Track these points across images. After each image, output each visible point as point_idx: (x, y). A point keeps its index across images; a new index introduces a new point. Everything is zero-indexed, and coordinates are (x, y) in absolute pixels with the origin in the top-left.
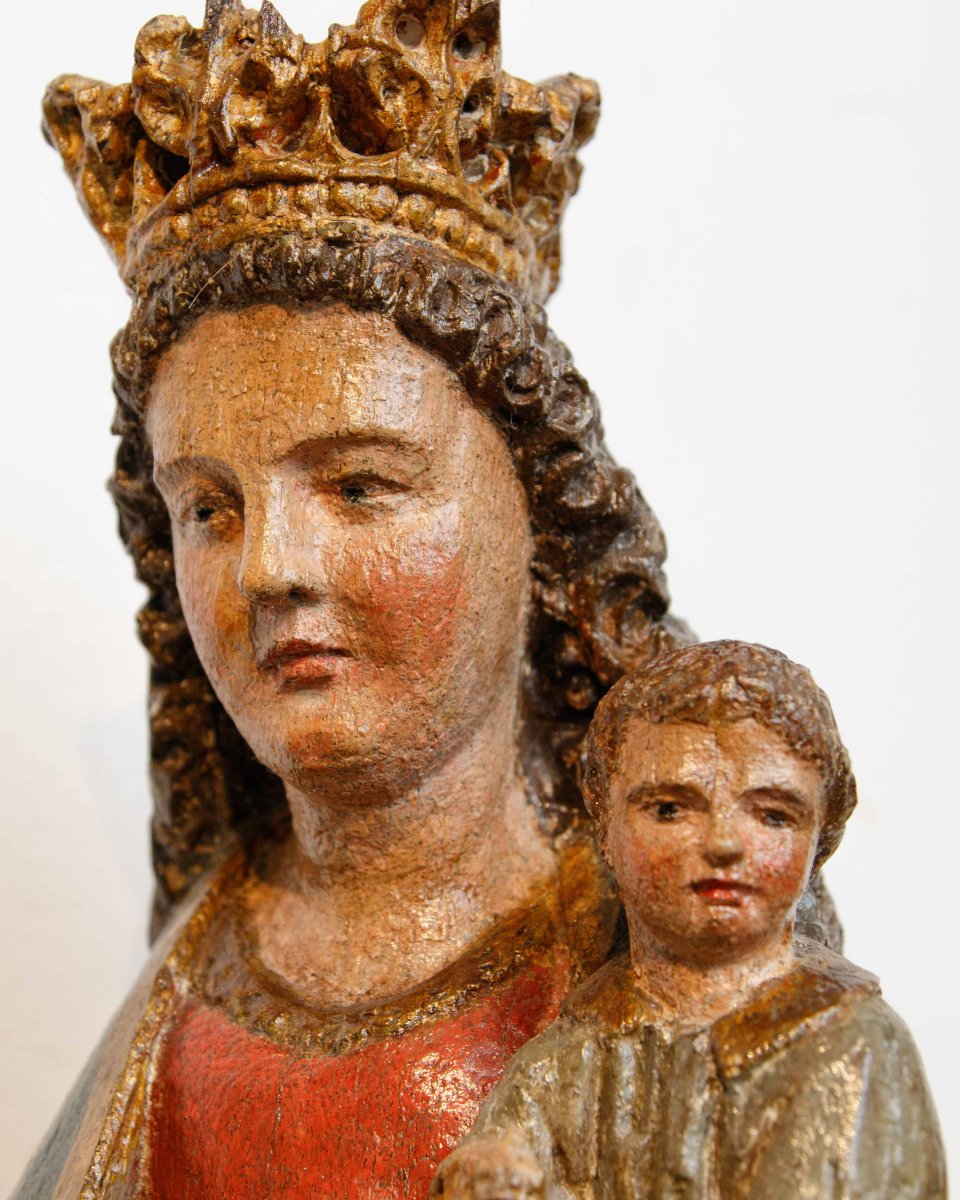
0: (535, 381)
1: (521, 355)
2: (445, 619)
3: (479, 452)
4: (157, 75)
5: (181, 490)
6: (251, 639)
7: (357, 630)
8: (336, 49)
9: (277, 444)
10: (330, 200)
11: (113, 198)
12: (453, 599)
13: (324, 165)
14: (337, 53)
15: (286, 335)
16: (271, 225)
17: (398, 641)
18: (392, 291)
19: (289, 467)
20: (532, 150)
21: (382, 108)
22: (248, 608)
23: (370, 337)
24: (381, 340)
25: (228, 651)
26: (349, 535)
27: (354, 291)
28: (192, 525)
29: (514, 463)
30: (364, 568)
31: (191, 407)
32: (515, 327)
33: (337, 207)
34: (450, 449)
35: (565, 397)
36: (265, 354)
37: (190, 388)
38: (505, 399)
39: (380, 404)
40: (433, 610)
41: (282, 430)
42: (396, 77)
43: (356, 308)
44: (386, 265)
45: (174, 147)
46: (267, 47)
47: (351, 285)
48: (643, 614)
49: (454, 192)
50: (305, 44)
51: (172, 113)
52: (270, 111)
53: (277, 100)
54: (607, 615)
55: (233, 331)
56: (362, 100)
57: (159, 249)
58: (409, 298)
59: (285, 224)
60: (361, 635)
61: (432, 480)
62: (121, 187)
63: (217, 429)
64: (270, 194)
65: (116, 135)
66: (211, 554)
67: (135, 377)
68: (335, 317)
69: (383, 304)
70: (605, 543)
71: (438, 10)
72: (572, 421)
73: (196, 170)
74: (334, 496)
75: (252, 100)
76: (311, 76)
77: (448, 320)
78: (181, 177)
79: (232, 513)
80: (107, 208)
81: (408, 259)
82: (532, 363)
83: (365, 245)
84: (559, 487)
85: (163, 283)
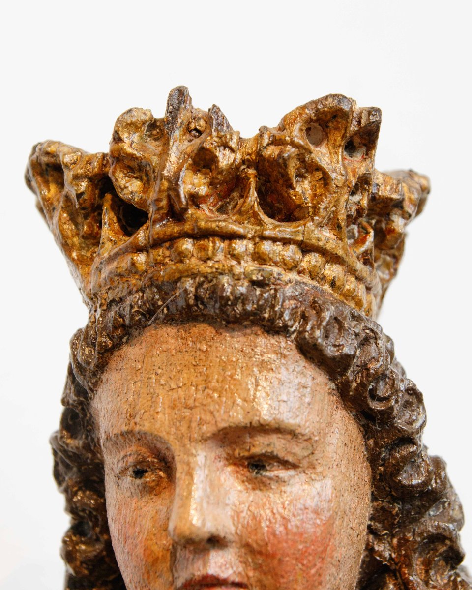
0: (389, 393)
1: (382, 374)
2: (318, 565)
3: (346, 442)
4: (130, 150)
5: (122, 454)
6: (171, 571)
7: (254, 569)
8: (265, 144)
9: (204, 427)
10: (255, 253)
11: (81, 233)
12: (325, 550)
13: (250, 226)
14: (265, 147)
15: (214, 348)
16: (211, 267)
17: (285, 580)
18: (295, 321)
19: (211, 445)
20: (387, 224)
21: (294, 189)
22: (171, 547)
23: (277, 354)
24: (285, 357)
25: (151, 578)
26: (251, 498)
27: (269, 320)
28: (128, 480)
29: (367, 450)
30: (263, 524)
31: (138, 394)
32: (380, 353)
33: (259, 258)
34: (328, 438)
35: (407, 405)
36: (197, 359)
37: (136, 379)
38: (368, 405)
39: (282, 404)
40: (311, 558)
41: (208, 418)
42: (305, 168)
43: (268, 332)
44: (292, 302)
45: (137, 203)
46: (215, 139)
47: (266, 315)
48: (444, 564)
49: (340, 252)
50: (240, 138)
51: (136, 178)
52: (212, 184)
53: (219, 177)
54: (419, 563)
55: (173, 341)
56: (281, 182)
57: (121, 275)
58: (308, 328)
59: (221, 267)
60: (257, 574)
61: (315, 462)
62: (88, 226)
63: (157, 413)
64: (211, 244)
65: (90, 189)
66: (142, 503)
67: (92, 366)
68: (252, 338)
69: (288, 331)
70: (422, 511)
71: (338, 123)
72: (411, 423)
73: (155, 222)
74: (241, 468)
75: (199, 175)
76: (243, 162)
77: (335, 346)
78: (141, 225)
79: (161, 474)
80: (76, 240)
81: (307, 299)
82: (387, 380)
83: (278, 287)
84: (398, 470)
85: (121, 300)
